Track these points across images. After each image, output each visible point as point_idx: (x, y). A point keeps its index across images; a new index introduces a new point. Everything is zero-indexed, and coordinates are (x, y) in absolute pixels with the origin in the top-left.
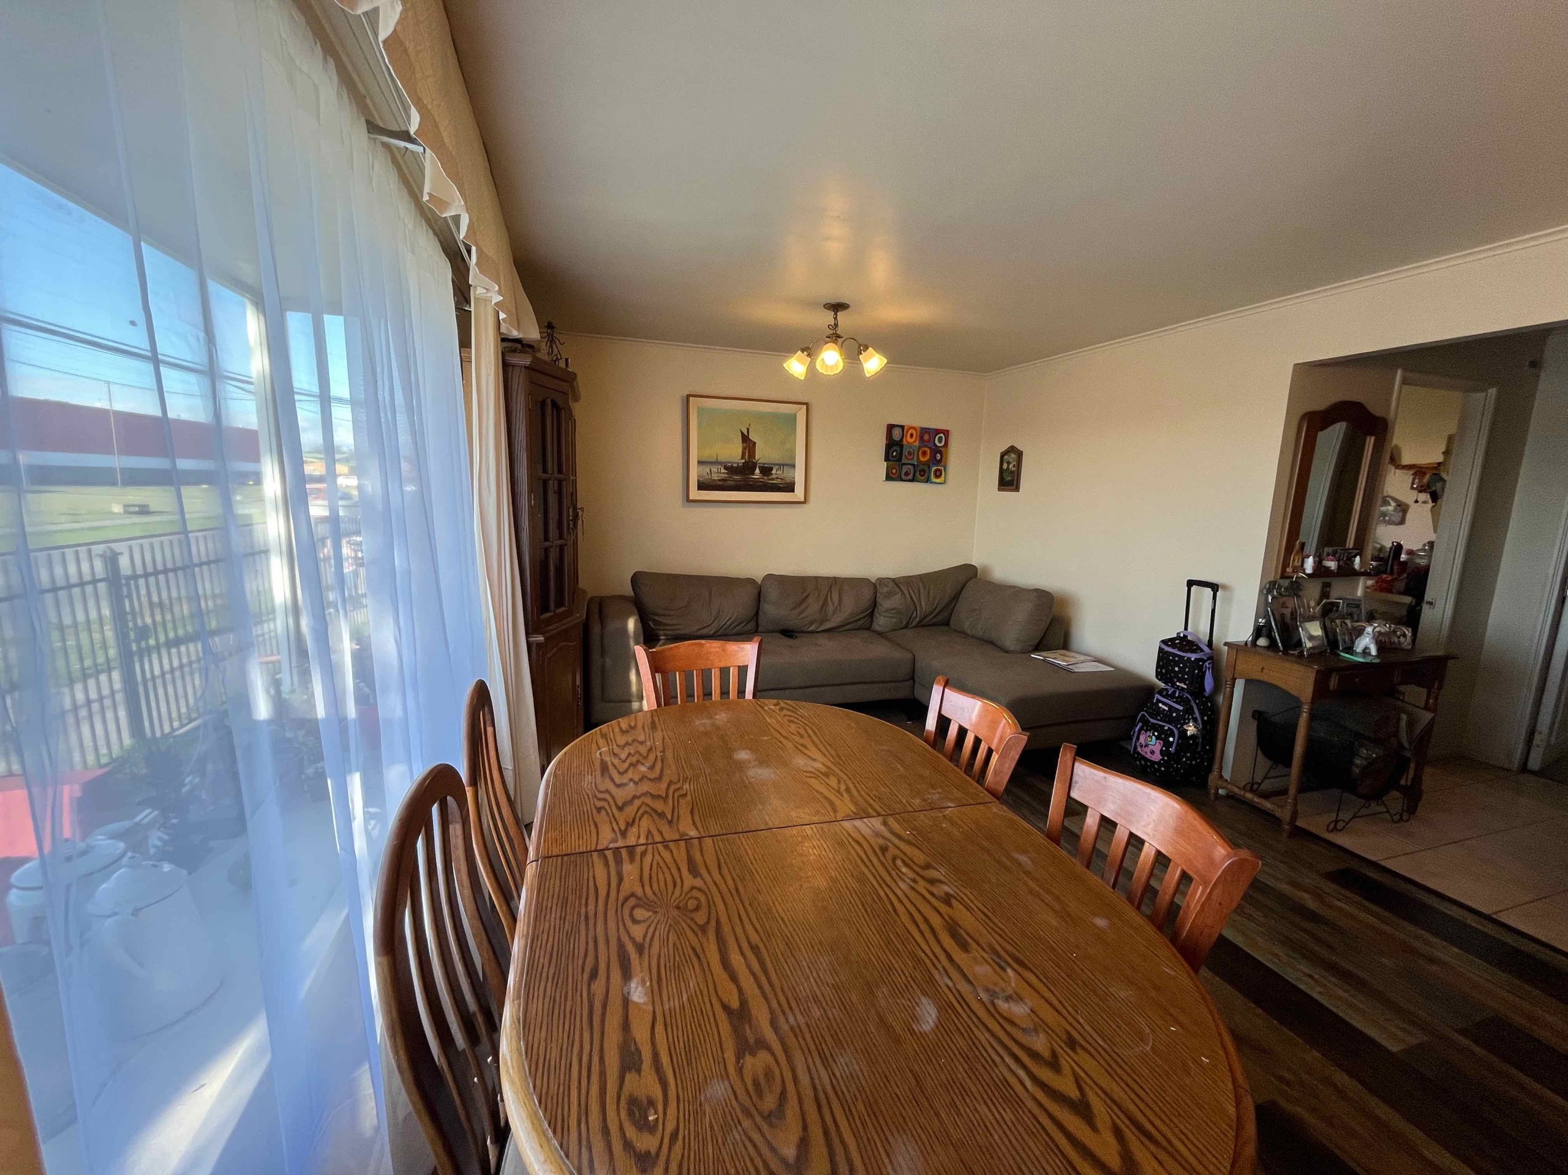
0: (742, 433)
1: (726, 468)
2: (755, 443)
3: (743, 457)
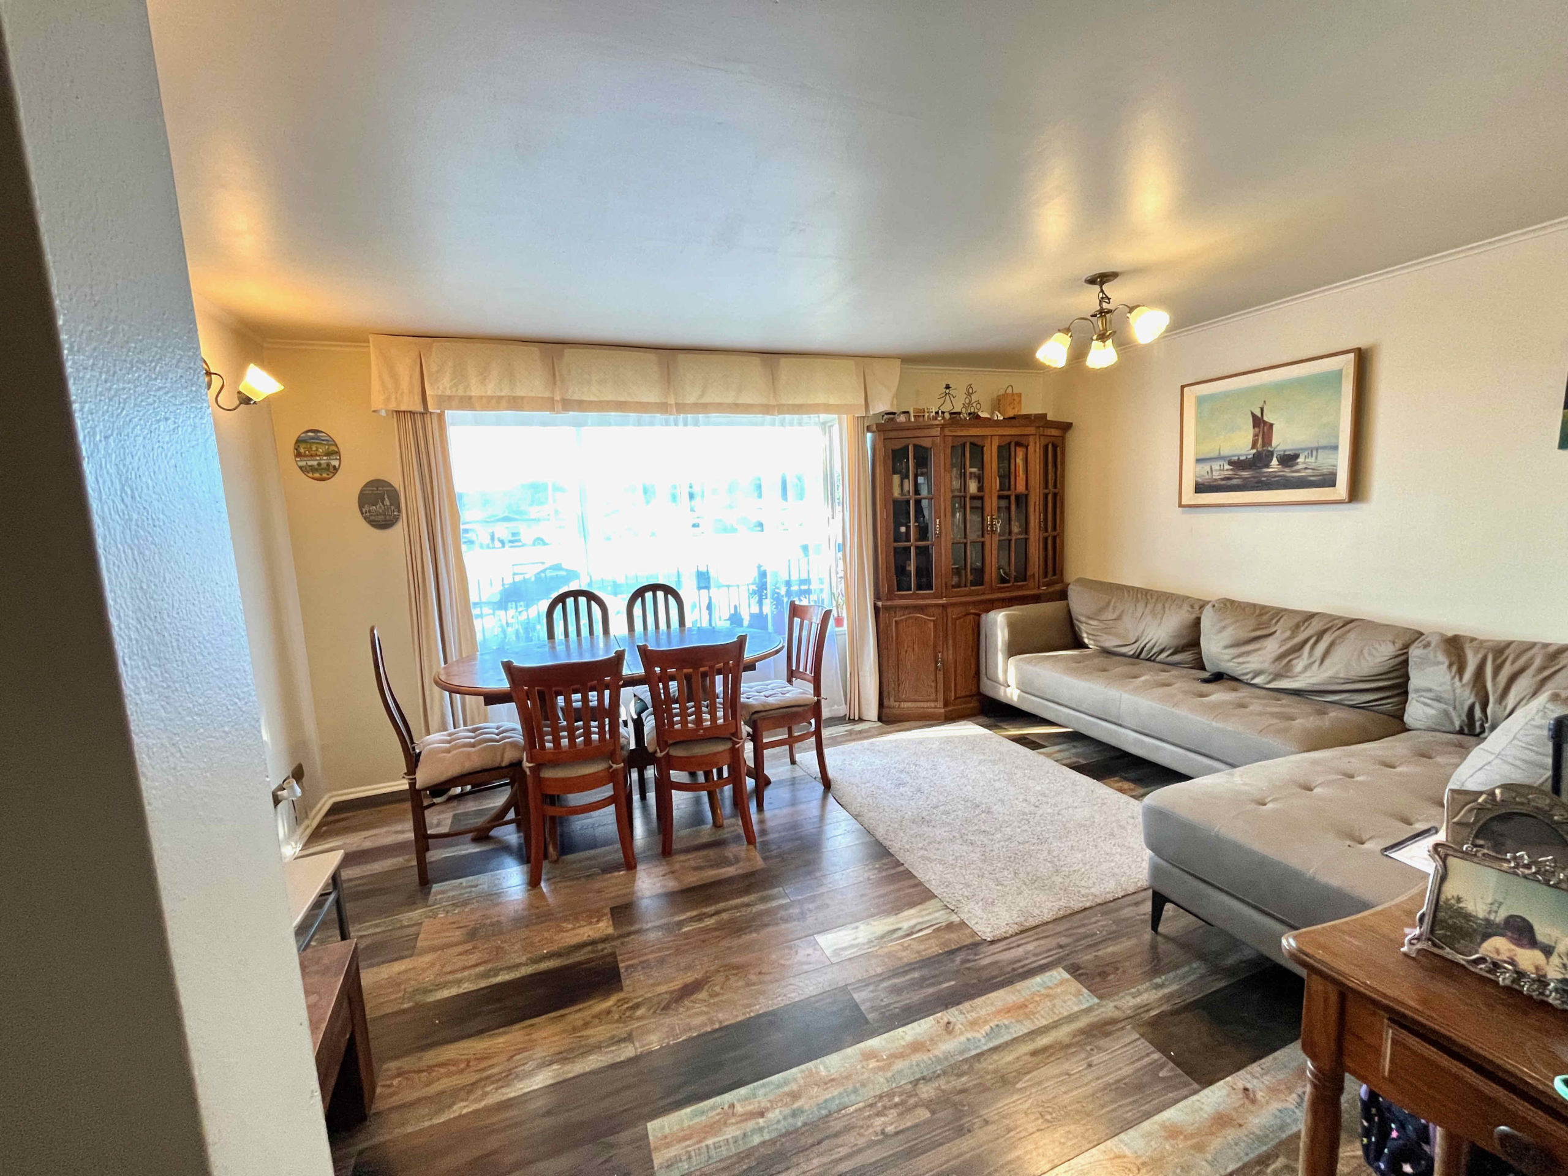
0: (1253, 415)
1: (1230, 463)
2: (1271, 426)
3: (1254, 445)
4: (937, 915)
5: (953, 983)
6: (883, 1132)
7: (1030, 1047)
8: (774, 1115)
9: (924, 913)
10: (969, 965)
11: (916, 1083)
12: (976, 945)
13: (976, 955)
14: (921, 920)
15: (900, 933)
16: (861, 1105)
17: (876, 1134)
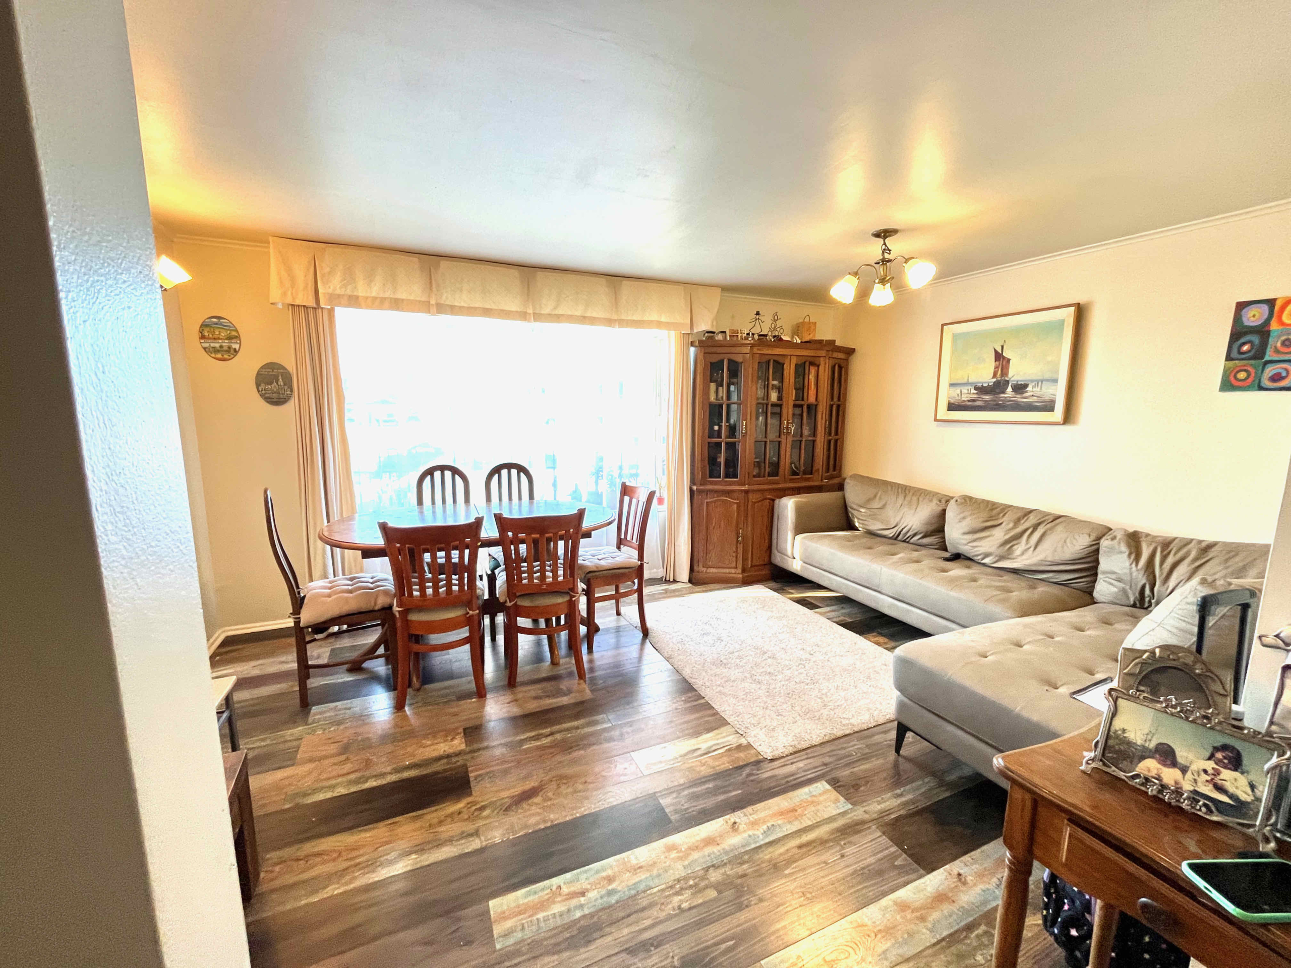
0: (995, 351)
1: (976, 388)
2: (1009, 360)
3: (995, 375)
4: (730, 738)
5: (740, 792)
6: (679, 907)
7: (797, 842)
8: (592, 895)
9: (719, 736)
10: (752, 778)
11: (707, 869)
12: (759, 763)
13: (758, 770)
14: (716, 742)
15: (699, 752)
16: (663, 886)
17: (674, 909)
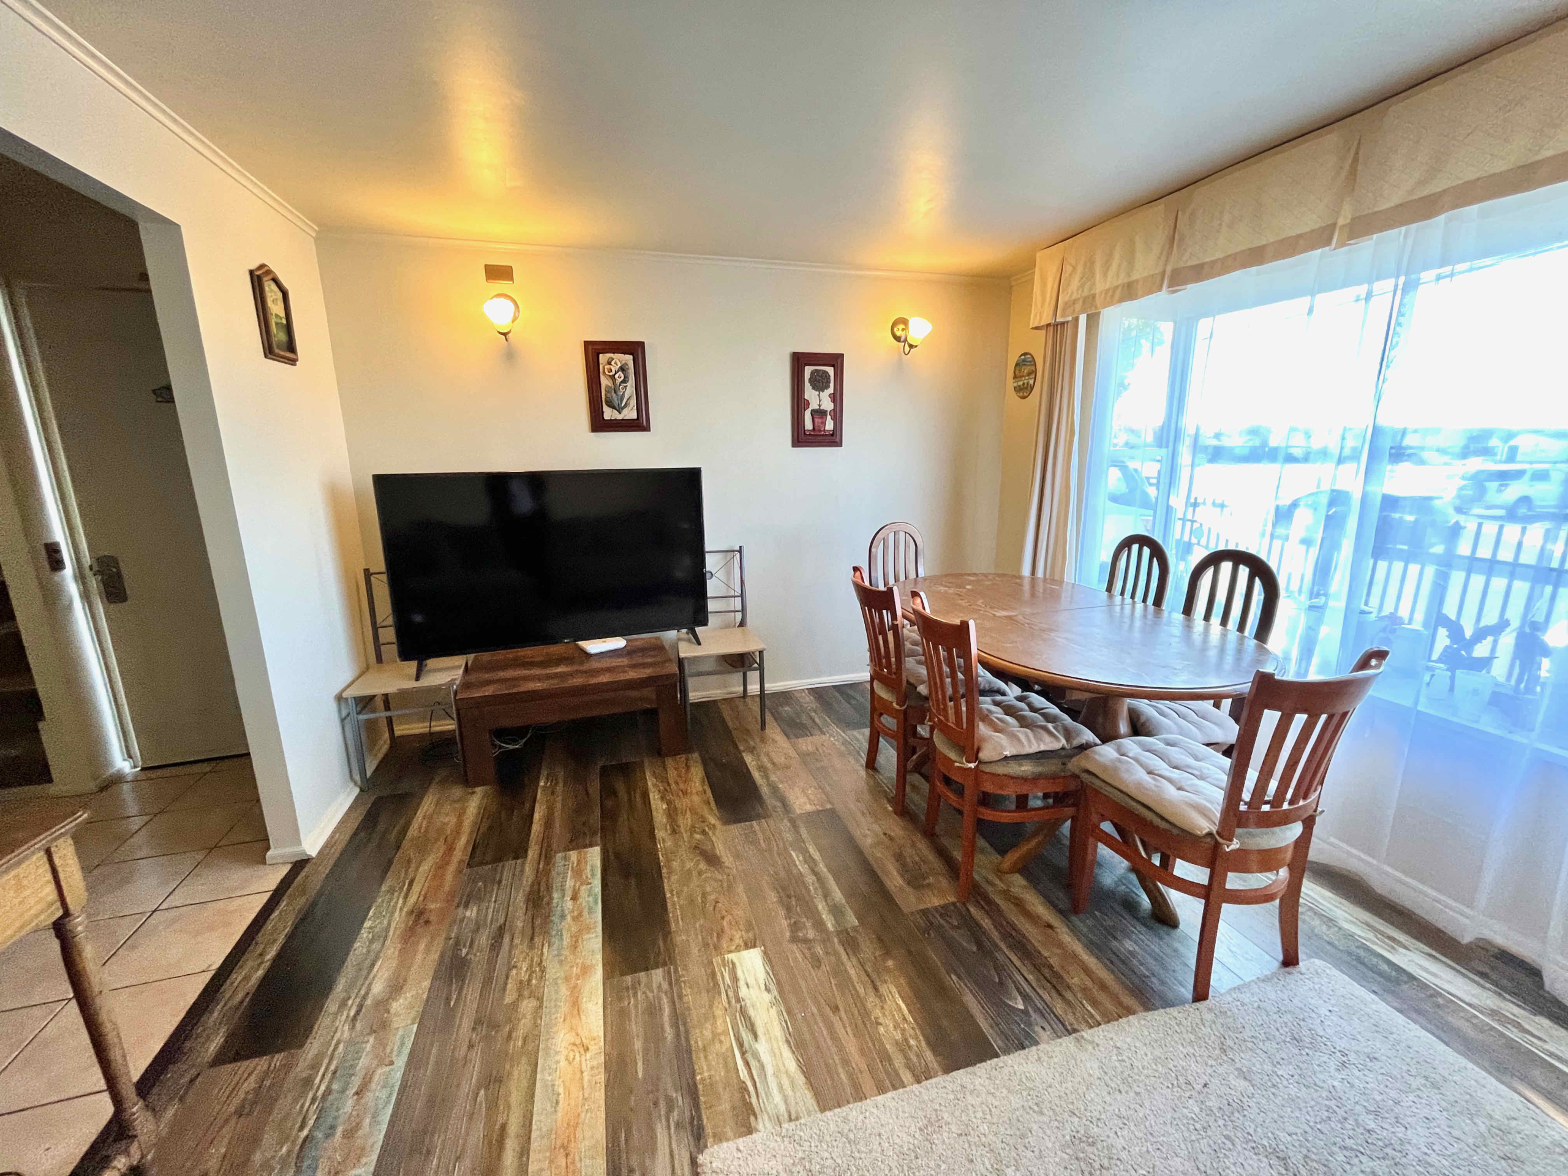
4: (777, 1098)
5: (640, 1075)
6: (515, 967)
7: (513, 1129)
8: (569, 904)
9: (786, 1082)
10: (662, 1104)
11: (540, 1000)
12: (698, 1137)
13: (678, 1125)
14: (770, 1070)
15: (746, 1036)
16: (545, 957)
